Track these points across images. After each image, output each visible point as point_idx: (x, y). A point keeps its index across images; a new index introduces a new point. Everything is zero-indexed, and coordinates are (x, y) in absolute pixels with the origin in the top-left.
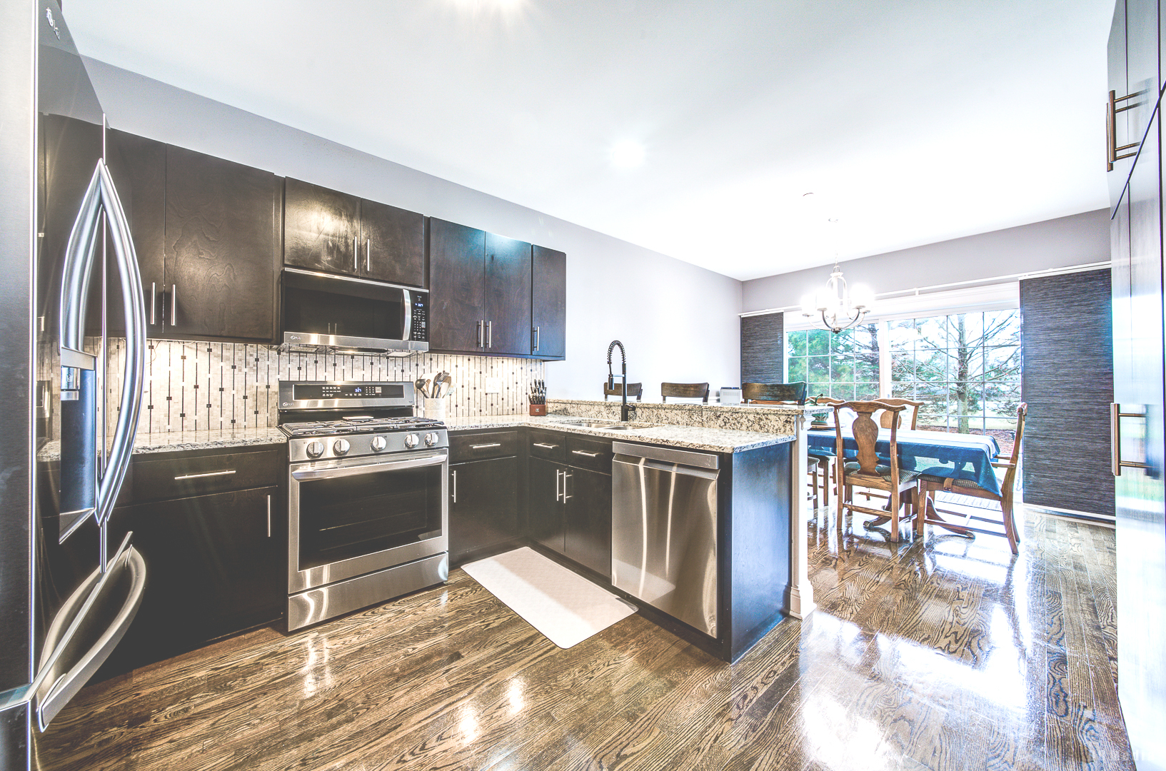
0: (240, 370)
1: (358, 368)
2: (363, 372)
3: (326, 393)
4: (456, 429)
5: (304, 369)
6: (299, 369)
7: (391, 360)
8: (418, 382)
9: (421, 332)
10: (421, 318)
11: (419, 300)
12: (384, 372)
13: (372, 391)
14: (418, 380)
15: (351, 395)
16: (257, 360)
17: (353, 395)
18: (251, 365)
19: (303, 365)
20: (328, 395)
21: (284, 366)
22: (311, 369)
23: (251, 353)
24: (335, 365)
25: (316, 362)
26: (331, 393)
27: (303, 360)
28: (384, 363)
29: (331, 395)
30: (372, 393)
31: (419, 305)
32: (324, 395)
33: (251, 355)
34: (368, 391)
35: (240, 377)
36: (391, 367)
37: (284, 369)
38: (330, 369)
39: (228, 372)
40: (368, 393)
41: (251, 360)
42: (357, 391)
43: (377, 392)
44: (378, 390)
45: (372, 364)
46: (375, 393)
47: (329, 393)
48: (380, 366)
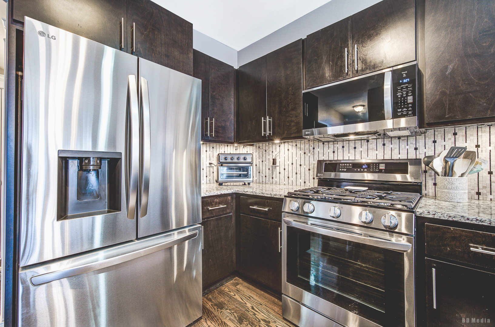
0: (307, 155)
1: (372, 149)
2: (377, 152)
3: (342, 168)
4: (436, 217)
5: (336, 152)
6: (334, 152)
7: (403, 140)
8: (426, 159)
9: (408, 108)
10: (407, 93)
11: (404, 75)
12: (396, 151)
13: (376, 167)
14: (426, 157)
15: (359, 170)
16: (314, 148)
17: (360, 170)
18: (311, 152)
19: (336, 149)
20: (343, 170)
21: (326, 151)
22: (340, 152)
23: (311, 145)
24: (355, 148)
25: (343, 147)
26: (345, 168)
27: (335, 146)
28: (395, 143)
29: (345, 170)
30: (376, 169)
31: (405, 81)
32: (340, 170)
33: (311, 146)
34: (373, 167)
35: (307, 158)
36: (403, 146)
37: (326, 153)
38: (352, 151)
39: (303, 156)
40: (373, 169)
41: (311, 148)
42: (364, 167)
43: (380, 168)
44: (382, 167)
45: (384, 145)
46: (379, 169)
47: (344, 168)
48: (392, 146)
